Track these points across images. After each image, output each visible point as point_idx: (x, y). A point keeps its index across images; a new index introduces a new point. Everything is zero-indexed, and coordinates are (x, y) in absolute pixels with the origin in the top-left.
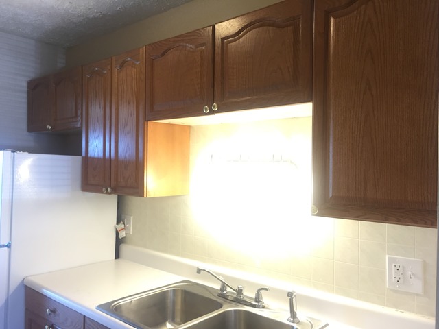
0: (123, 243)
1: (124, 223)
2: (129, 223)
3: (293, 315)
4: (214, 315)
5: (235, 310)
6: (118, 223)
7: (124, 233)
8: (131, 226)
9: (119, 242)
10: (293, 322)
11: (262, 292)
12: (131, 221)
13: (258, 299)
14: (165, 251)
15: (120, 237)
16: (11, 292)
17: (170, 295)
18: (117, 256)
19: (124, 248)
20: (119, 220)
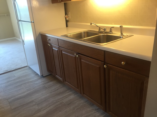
0: (68, 22)
1: (67, 15)
2: (69, 15)
3: (122, 34)
4: (96, 36)
5: (103, 35)
6: (66, 15)
7: (68, 18)
8: (70, 16)
9: (67, 21)
10: (121, 36)
11: (112, 28)
12: (70, 14)
13: (111, 31)
14: (81, 22)
15: (67, 19)
16: (37, 36)
17: (83, 34)
18: (67, 26)
19: (69, 23)
20: (66, 14)
